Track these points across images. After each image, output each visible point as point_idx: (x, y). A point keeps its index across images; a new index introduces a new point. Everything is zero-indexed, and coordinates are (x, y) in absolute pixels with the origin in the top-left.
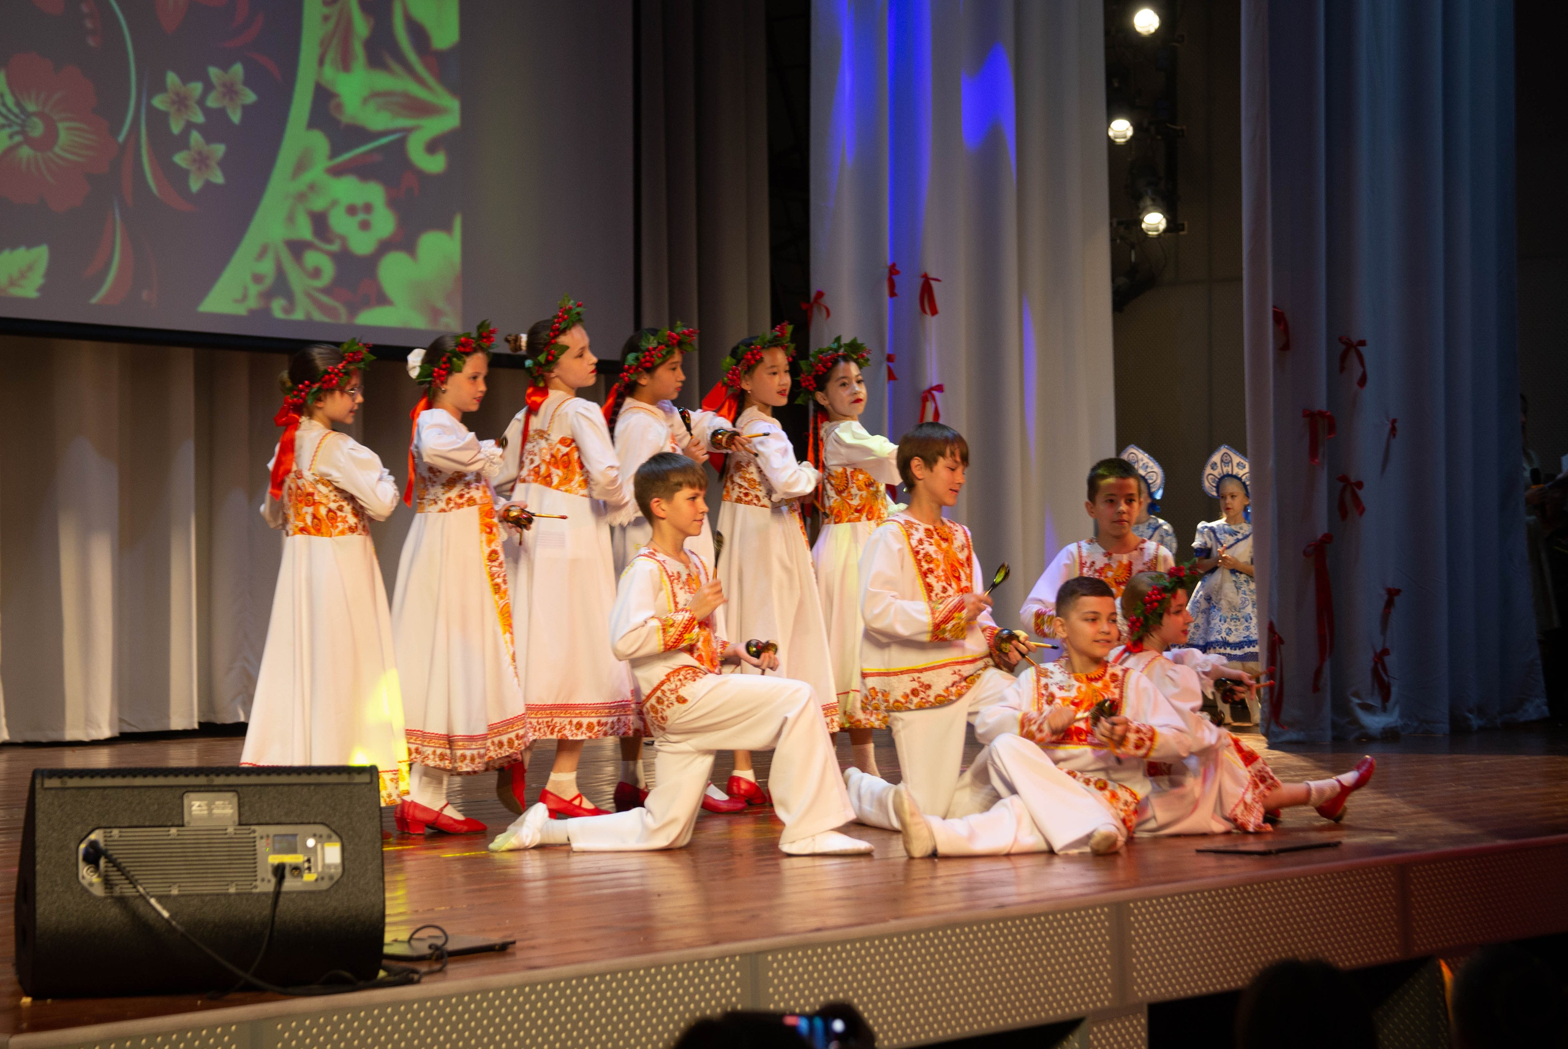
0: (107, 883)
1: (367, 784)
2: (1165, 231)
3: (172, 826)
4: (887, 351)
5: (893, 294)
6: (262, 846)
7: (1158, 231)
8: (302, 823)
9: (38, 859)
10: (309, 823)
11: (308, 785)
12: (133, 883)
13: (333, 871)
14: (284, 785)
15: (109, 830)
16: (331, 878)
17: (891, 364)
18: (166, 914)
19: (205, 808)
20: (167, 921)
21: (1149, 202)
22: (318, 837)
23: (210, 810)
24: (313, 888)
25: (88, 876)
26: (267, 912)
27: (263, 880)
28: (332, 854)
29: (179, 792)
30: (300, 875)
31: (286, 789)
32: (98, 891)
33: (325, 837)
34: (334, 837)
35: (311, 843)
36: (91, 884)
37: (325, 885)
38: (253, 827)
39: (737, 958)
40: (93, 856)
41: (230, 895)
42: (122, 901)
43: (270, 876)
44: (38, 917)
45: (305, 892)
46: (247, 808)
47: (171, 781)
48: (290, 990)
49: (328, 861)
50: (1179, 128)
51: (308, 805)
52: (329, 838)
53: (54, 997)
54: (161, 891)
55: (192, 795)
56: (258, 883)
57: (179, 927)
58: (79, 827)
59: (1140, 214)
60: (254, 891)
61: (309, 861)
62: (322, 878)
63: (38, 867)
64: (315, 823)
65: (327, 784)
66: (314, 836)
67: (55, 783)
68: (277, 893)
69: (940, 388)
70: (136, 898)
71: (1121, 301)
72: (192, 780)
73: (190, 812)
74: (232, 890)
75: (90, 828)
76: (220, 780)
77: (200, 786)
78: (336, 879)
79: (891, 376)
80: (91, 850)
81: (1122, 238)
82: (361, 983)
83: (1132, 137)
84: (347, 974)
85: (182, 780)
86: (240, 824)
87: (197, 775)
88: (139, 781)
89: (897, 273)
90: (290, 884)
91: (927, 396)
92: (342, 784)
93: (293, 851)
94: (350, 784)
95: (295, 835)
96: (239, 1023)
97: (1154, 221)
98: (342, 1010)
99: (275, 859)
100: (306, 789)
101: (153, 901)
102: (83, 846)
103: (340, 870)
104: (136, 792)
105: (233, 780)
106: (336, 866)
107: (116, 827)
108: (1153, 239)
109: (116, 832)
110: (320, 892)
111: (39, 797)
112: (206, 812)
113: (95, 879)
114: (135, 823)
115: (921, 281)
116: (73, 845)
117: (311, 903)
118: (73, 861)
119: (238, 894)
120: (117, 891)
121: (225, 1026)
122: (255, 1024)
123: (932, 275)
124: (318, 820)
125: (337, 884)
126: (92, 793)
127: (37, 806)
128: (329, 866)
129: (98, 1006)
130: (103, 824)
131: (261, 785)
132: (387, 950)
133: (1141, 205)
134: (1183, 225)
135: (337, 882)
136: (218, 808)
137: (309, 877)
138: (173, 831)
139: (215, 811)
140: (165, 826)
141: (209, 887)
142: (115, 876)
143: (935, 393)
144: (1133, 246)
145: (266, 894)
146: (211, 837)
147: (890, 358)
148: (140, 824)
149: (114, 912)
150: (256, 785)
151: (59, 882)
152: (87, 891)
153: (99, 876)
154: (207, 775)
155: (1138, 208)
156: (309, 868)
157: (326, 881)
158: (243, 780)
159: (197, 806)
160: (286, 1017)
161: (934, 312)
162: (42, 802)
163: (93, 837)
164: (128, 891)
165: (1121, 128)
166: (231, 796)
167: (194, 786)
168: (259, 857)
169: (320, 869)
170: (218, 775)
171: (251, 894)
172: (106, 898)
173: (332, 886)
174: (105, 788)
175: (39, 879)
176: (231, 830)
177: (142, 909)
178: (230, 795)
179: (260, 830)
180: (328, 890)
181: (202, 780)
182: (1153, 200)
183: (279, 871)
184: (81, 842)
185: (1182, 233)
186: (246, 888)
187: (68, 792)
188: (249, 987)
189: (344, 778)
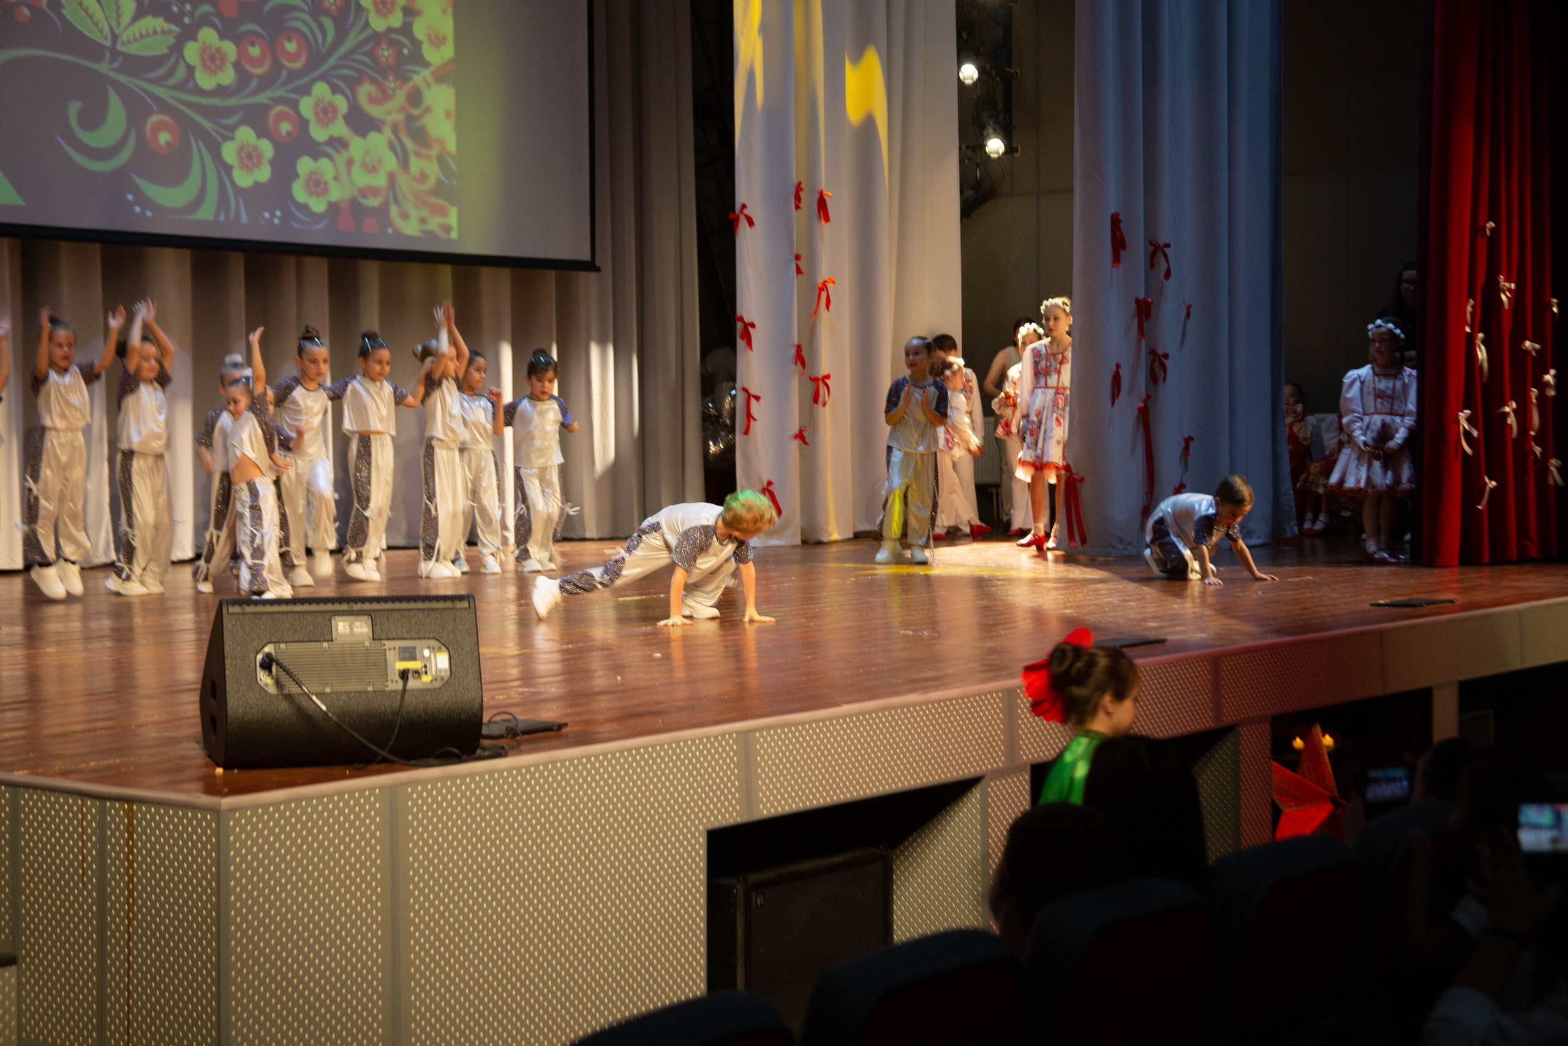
0: (278, 684)
1: (466, 609)
2: (1005, 153)
3: (325, 641)
4: (795, 252)
5: (797, 207)
6: (391, 656)
7: (998, 153)
8: (419, 638)
9: (227, 666)
10: (425, 638)
11: (423, 610)
12: (299, 684)
13: (443, 674)
14: (405, 610)
15: (277, 645)
16: (442, 679)
17: (799, 263)
18: (324, 708)
19: (348, 627)
20: (325, 713)
21: (991, 130)
22: (432, 649)
23: (351, 629)
24: (429, 687)
25: (264, 678)
26: (397, 704)
27: (392, 681)
28: (442, 661)
29: (327, 616)
30: (420, 678)
31: (406, 613)
32: (272, 690)
33: (436, 648)
34: (443, 648)
35: (426, 653)
36: (267, 685)
37: (438, 684)
38: (383, 642)
39: (734, 735)
40: (267, 664)
41: (369, 692)
42: (289, 697)
43: (397, 678)
44: (229, 709)
45: (424, 690)
46: (378, 627)
47: (322, 607)
48: (413, 762)
49: (440, 666)
50: (1013, 71)
51: (423, 625)
52: (440, 649)
53: (240, 767)
54: (318, 689)
55: (337, 618)
56: (389, 683)
57: (334, 718)
58: (256, 643)
59: (984, 140)
60: (386, 689)
61: (425, 666)
62: (436, 680)
63: (227, 672)
64: (429, 638)
65: (437, 609)
66: (429, 647)
67: (236, 609)
68: (404, 690)
69: (832, 281)
70: (299, 695)
71: (968, 210)
72: (338, 607)
73: (337, 630)
74: (370, 689)
75: (264, 643)
76: (358, 607)
77: (343, 611)
78: (446, 679)
79: (799, 271)
80: (267, 660)
81: (969, 159)
82: (465, 757)
83: (979, 79)
84: (455, 750)
85: (330, 607)
86: (374, 639)
87: (341, 603)
89: (802, 190)
90: (412, 684)
91: (823, 287)
92: (448, 609)
93: (413, 658)
94: (454, 609)
95: (414, 648)
96: (380, 788)
97: (995, 146)
98: (452, 778)
99: (401, 665)
100: (421, 613)
101: (314, 698)
102: (260, 657)
103: (448, 673)
104: (296, 615)
105: (367, 606)
106: (445, 671)
107: (283, 642)
108: (994, 160)
109: (283, 646)
110: (434, 690)
111: (225, 620)
112: (348, 631)
113: (269, 681)
114: (297, 639)
115: (817, 196)
116: (252, 656)
117: (428, 698)
118: (253, 667)
119: (375, 692)
120: (286, 691)
121: (372, 789)
122: (393, 788)
123: (825, 193)
124: (431, 636)
125: (447, 683)
126: (265, 617)
127: (225, 627)
128: (441, 671)
129: (274, 774)
130: (273, 640)
131: (388, 610)
132: (485, 731)
133: (985, 133)
134: (1017, 149)
135: (447, 682)
136: (357, 627)
137: (426, 679)
138: (325, 645)
139: (356, 630)
140: (320, 641)
141: (353, 687)
142: (284, 678)
143: (828, 285)
144: (978, 165)
145: (395, 692)
146: (353, 650)
147: (798, 257)
148: (301, 639)
149: (284, 706)
150: (384, 610)
151: (243, 683)
152: (264, 689)
153: (272, 678)
154: (348, 603)
155: (982, 135)
156: (426, 673)
157: (439, 680)
158: (375, 606)
159: (341, 626)
160: (414, 783)
161: (827, 219)
162: (228, 624)
163: (267, 649)
164: (294, 689)
165: (969, 72)
166: (367, 620)
167: (339, 611)
168: (389, 663)
169: (434, 673)
170: (356, 603)
171: (384, 691)
172: (278, 695)
173: (443, 685)
174: (273, 613)
175: (228, 681)
176: (367, 644)
177: (304, 703)
178: (365, 618)
179: (388, 644)
180: (440, 688)
181: (344, 607)
182: (994, 129)
183: (404, 675)
184: (258, 653)
185: (1016, 155)
186: (380, 687)
187: (247, 617)
188: (384, 760)
189: (449, 604)
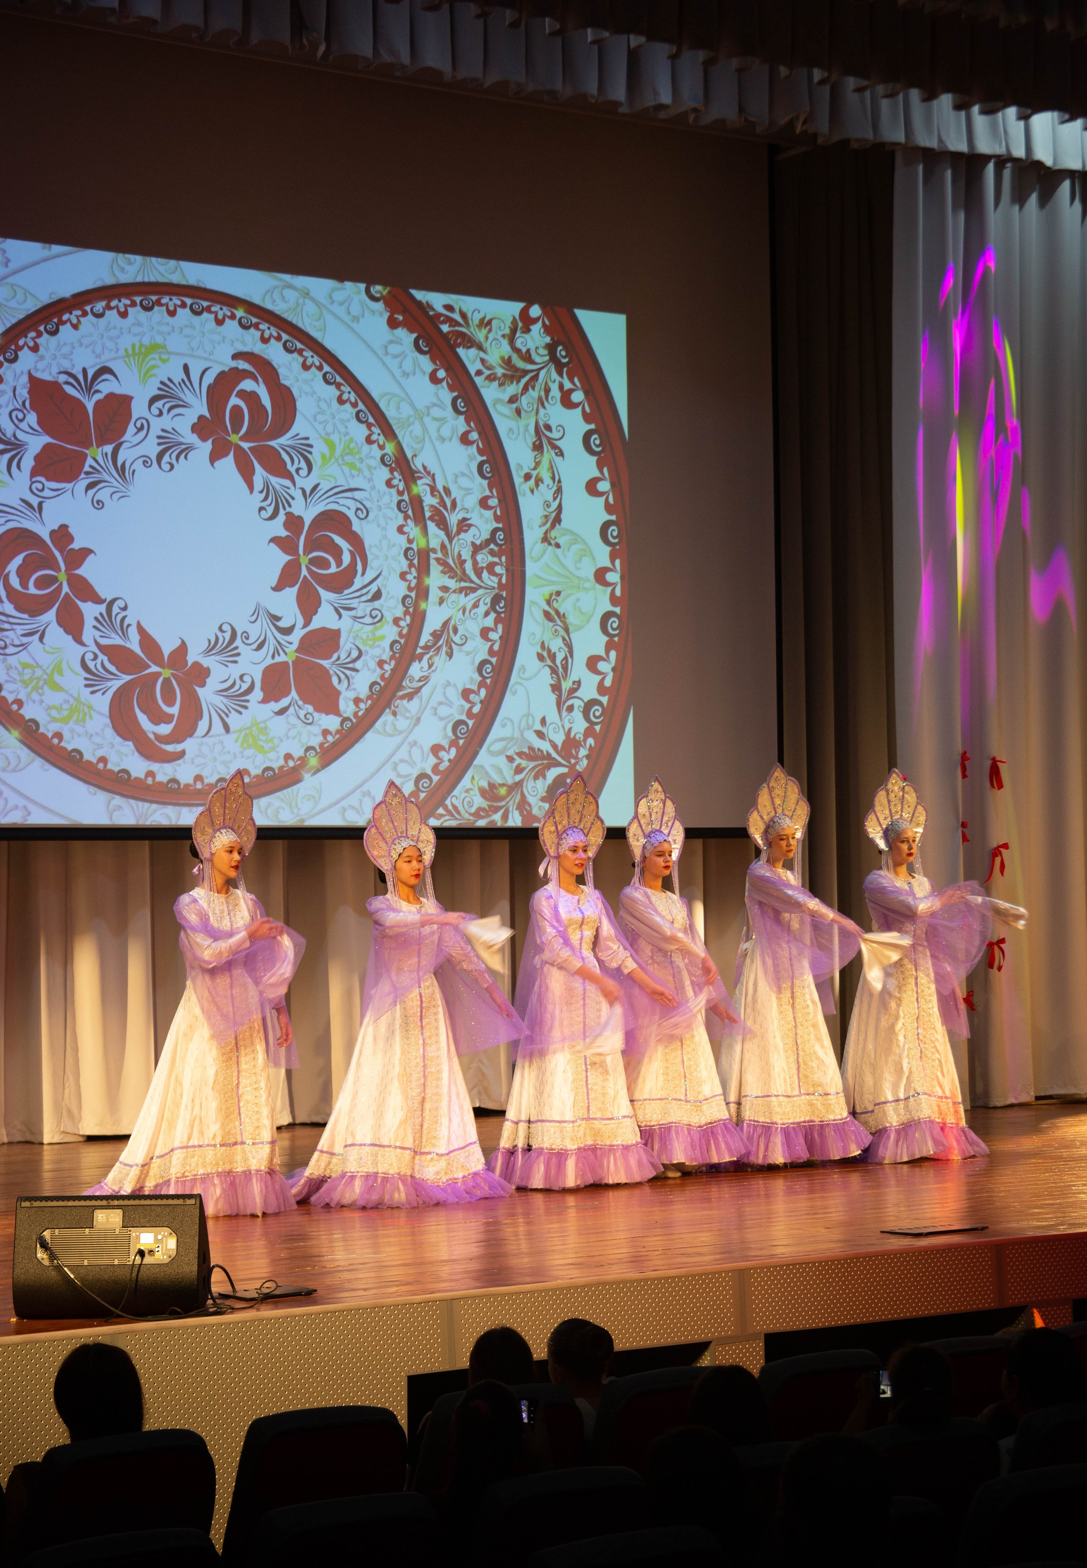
0: (51, 1258)
3: (87, 1228)
4: (961, 819)
5: (964, 776)
6: (134, 1239)
8: (156, 1226)
9: (16, 1245)
10: (159, 1226)
11: (161, 1205)
12: (58, 1259)
13: (172, 1252)
15: (53, 1230)
16: (171, 1256)
17: (964, 830)
18: (72, 1276)
19: (105, 1217)
22: (165, 1234)
23: (107, 1219)
24: (159, 1262)
25: (41, 1254)
26: (134, 1275)
27: (133, 1257)
28: (171, 1243)
29: (91, 1209)
30: (154, 1255)
31: (149, 1207)
32: (46, 1262)
33: (168, 1233)
34: (173, 1233)
35: (160, 1237)
36: (43, 1259)
37: (166, 1261)
38: (129, 1228)
40: (44, 1246)
41: (115, 1265)
42: (57, 1268)
43: (137, 1255)
45: (154, 1264)
46: (127, 1217)
47: (88, 1203)
49: (169, 1247)
51: (160, 1216)
52: (170, 1234)
53: (28, 1318)
54: (76, 1262)
55: (99, 1210)
56: (130, 1259)
58: (38, 1228)
60: (128, 1263)
61: (159, 1247)
62: (165, 1257)
63: (15, 1250)
64: (163, 1226)
65: (171, 1205)
66: (161, 1233)
67: (27, 1204)
68: (141, 1264)
69: (1006, 846)
72: (99, 1203)
73: (97, 1220)
74: (115, 1262)
75: (44, 1228)
76: (116, 1203)
77: (103, 1206)
78: (174, 1257)
79: (965, 839)
84: (177, 1309)
85: (93, 1203)
86: (123, 1227)
88: (71, 1203)
89: (968, 759)
90: (148, 1260)
91: (996, 852)
92: (179, 1204)
94: (185, 1204)
99: (140, 1246)
100: (159, 1207)
101: (66, 1269)
102: (38, 1238)
103: (175, 1252)
104: (69, 1209)
105: (121, 1202)
106: (173, 1250)
107: (57, 1228)
109: (57, 1231)
110: (163, 1264)
111: (18, 1212)
112: (105, 1220)
113: (45, 1256)
115: (989, 763)
116: (34, 1238)
117: (157, 1270)
118: (34, 1246)
119: (119, 1266)
120: (54, 1263)
123: (998, 759)
124: (165, 1224)
125: (173, 1260)
126: (46, 1209)
127: (17, 1217)
128: (169, 1250)
129: (42, 1323)
130: (50, 1226)
131: (136, 1205)
136: (113, 1217)
137: (158, 1256)
138: (87, 1230)
139: (111, 1220)
140: (83, 1228)
143: (1001, 849)
145: (132, 1265)
146: (107, 1234)
147: (964, 825)
148: (71, 1226)
149: (53, 1273)
150: (133, 1205)
151: (26, 1257)
152: (40, 1263)
153: (47, 1255)
156: (158, 1251)
157: (167, 1258)
158: (126, 1202)
159: (100, 1217)
161: (1000, 786)
162: (20, 1214)
163: (43, 1233)
164: (58, 1264)
166: (120, 1212)
167: (99, 1206)
168: (132, 1245)
169: (164, 1251)
171: (126, 1265)
172: (49, 1266)
173: (170, 1262)
174: (52, 1207)
175: (16, 1256)
176: (118, 1230)
179: (134, 1230)
180: (167, 1264)
181: (104, 1203)
183: (141, 1253)
184: (38, 1235)
186: (122, 1262)
187: (33, 1210)
188: (119, 1316)
189: (180, 1202)
